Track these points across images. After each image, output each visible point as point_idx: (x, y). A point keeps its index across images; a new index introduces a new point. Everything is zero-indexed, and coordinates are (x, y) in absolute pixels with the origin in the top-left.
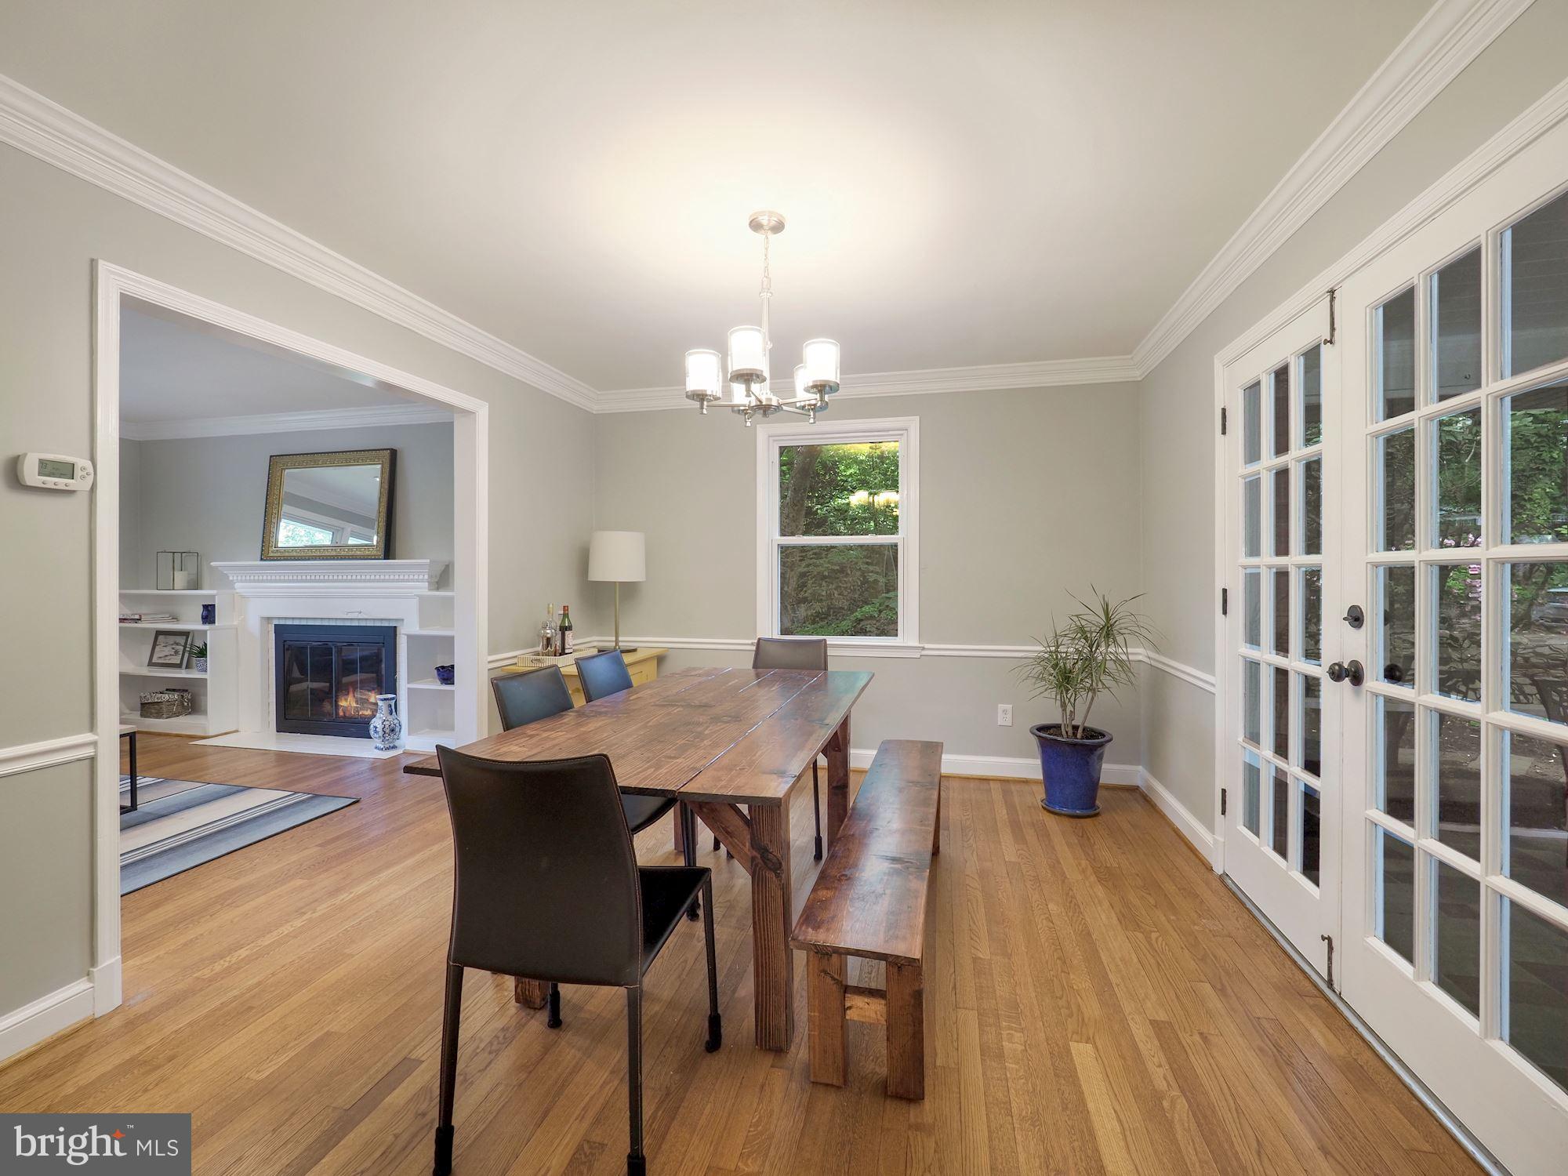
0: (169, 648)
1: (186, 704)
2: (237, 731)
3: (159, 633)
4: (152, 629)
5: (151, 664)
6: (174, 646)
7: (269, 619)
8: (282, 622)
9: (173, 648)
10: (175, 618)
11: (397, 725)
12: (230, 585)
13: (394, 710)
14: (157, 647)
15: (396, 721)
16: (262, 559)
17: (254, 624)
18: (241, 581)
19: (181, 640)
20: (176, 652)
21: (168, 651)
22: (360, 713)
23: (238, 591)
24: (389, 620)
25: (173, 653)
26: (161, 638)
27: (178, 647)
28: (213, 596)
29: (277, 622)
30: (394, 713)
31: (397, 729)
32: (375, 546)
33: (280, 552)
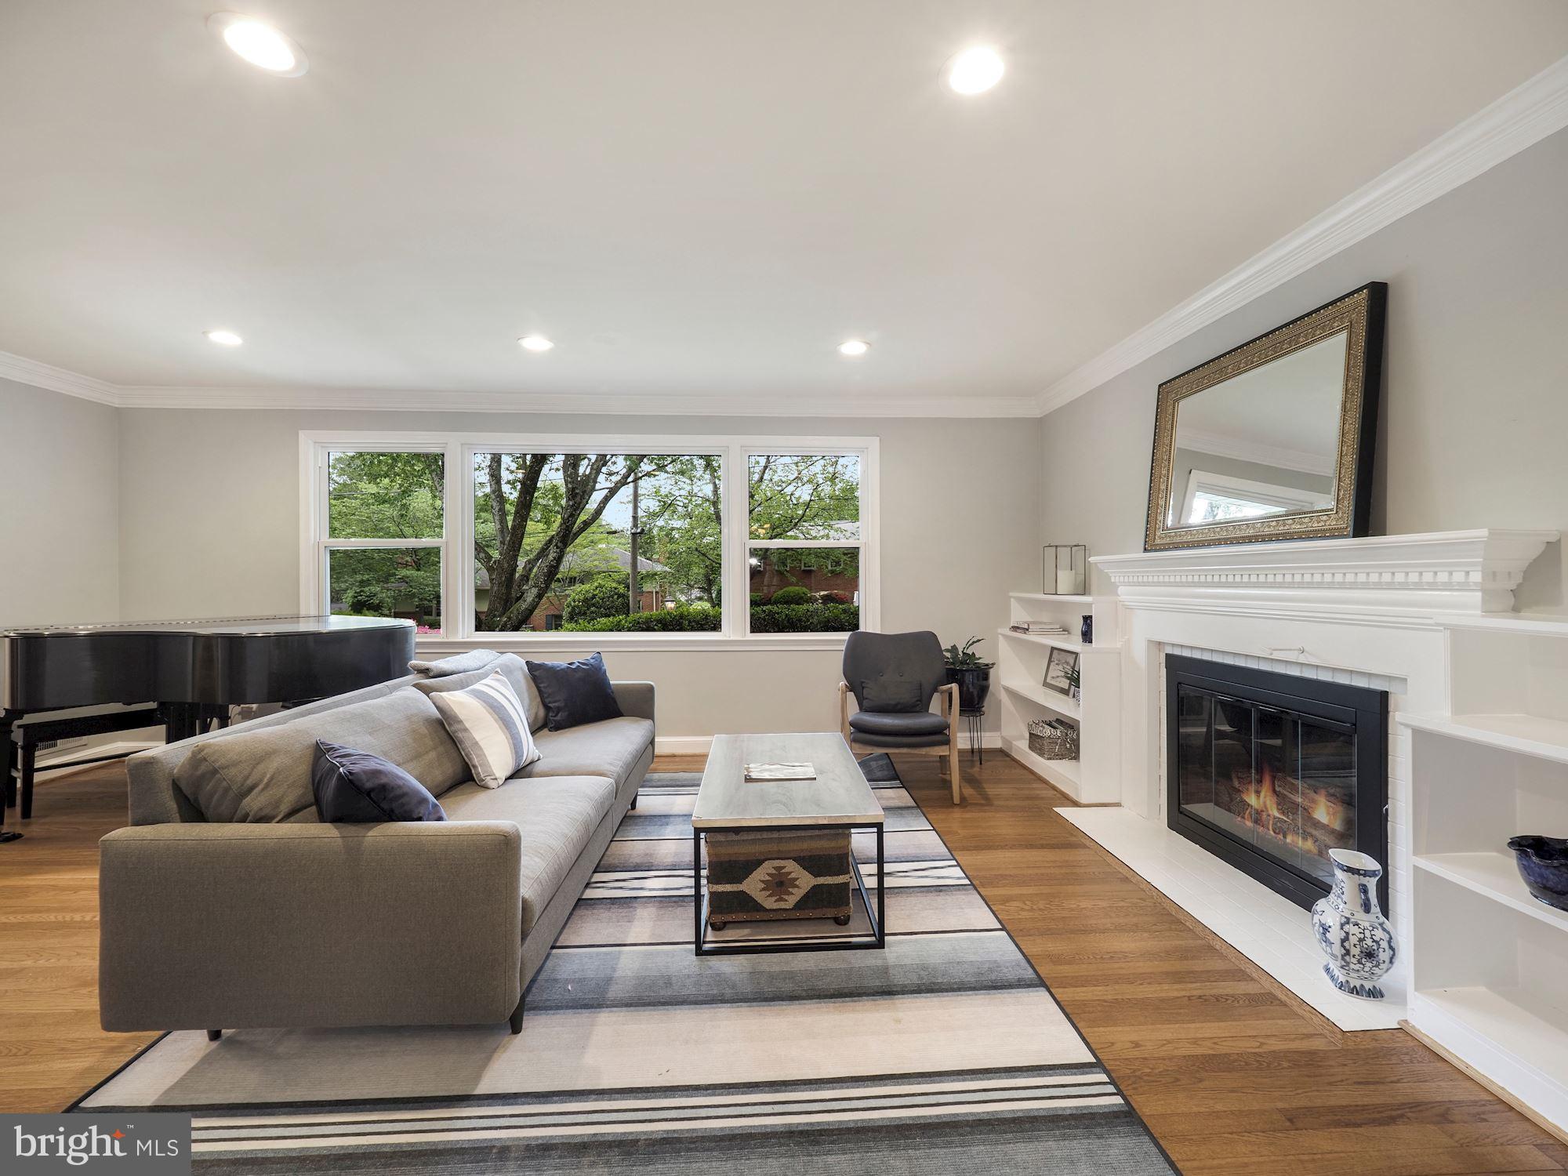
0: (1060, 667)
1: (1068, 745)
2: (1118, 805)
3: (1053, 649)
5: (1045, 686)
7: (1160, 644)
8: (1177, 652)
9: (1062, 670)
10: (1066, 631)
11: (1384, 944)
12: (1112, 589)
13: (1374, 900)
14: (1052, 664)
15: (1379, 934)
16: (1145, 550)
18: (1129, 584)
19: (1072, 659)
20: (1066, 674)
21: (1059, 672)
23: (1122, 598)
24: (1370, 675)
25: (1062, 676)
26: (1054, 654)
27: (1065, 668)
28: (1090, 605)
29: (1169, 651)
30: (1376, 909)
31: (1384, 956)
32: (1331, 510)
33: (1170, 537)
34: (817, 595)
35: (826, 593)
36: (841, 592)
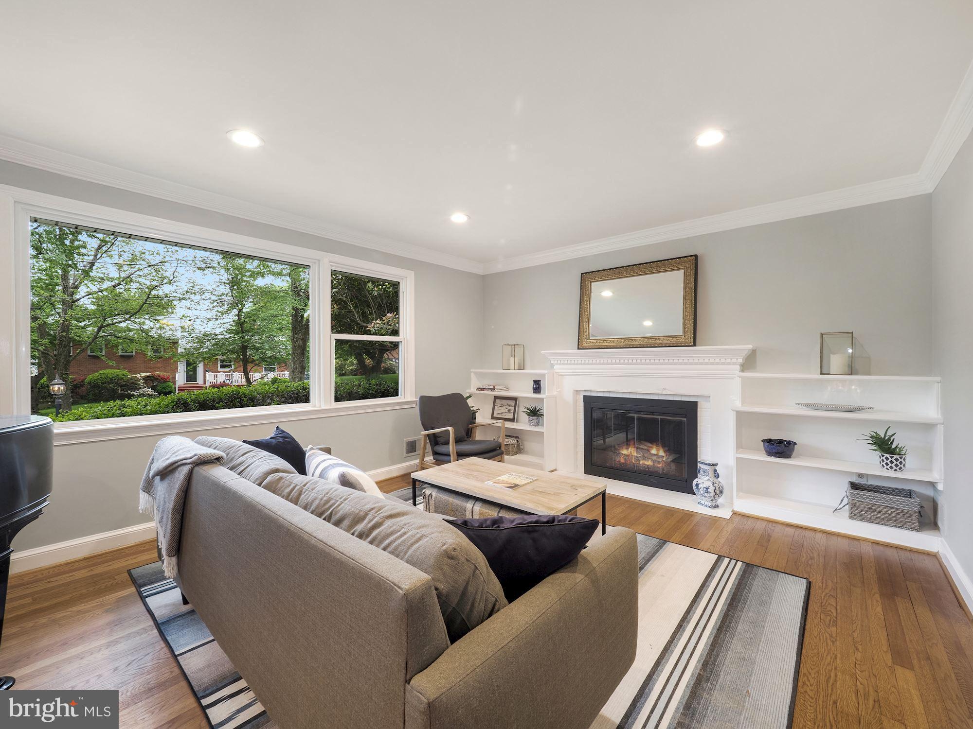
0: (504, 408)
1: (521, 447)
2: (556, 470)
3: (496, 398)
4: (492, 395)
5: (493, 418)
6: (507, 407)
7: (577, 392)
8: (589, 394)
9: (507, 408)
10: (507, 389)
14: (496, 407)
16: (578, 349)
17: (569, 396)
18: (560, 364)
19: (512, 403)
20: (509, 411)
21: (504, 410)
22: (641, 462)
23: (557, 371)
25: (507, 412)
26: (498, 401)
27: (510, 408)
28: (540, 374)
29: (585, 394)
32: (681, 336)
33: (593, 343)
34: (138, 376)
35: (148, 374)
36: (162, 373)
